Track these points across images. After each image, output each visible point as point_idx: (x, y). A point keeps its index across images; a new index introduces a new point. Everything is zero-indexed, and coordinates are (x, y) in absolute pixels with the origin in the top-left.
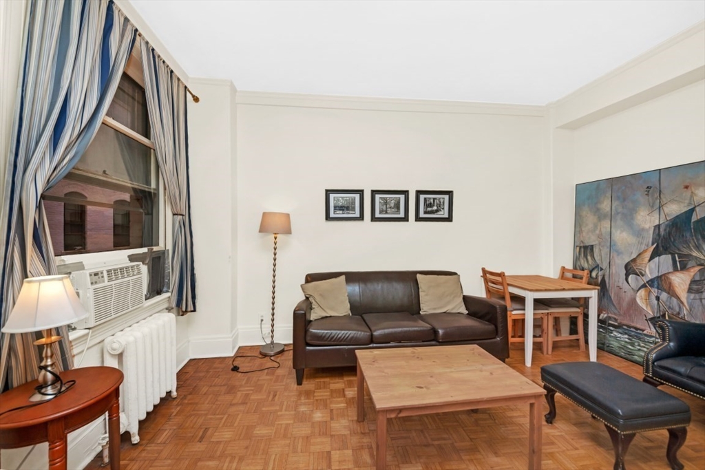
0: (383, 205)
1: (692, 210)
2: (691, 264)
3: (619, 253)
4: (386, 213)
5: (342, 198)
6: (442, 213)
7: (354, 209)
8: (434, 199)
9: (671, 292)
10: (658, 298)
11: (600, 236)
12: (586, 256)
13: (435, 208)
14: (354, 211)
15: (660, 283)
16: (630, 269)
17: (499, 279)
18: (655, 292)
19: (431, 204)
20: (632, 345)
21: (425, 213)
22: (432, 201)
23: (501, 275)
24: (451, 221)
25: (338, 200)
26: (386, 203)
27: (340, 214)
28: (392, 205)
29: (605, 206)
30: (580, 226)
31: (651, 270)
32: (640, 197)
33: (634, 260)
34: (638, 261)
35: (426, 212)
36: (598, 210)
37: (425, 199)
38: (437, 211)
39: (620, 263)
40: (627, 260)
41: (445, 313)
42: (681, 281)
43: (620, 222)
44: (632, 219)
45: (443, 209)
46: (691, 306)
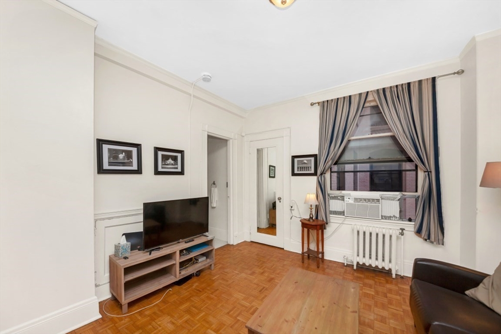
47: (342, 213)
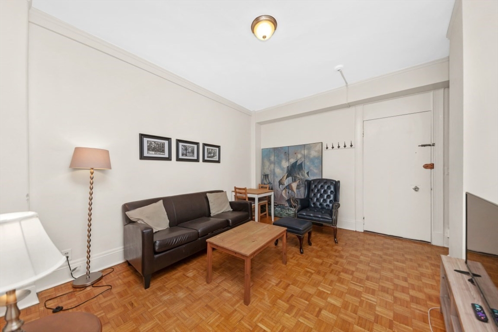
0: (184, 150)
1: (297, 161)
2: (297, 179)
3: (277, 177)
4: (186, 155)
5: (155, 142)
7: (163, 151)
8: (212, 149)
9: (292, 190)
10: (288, 193)
11: (270, 171)
12: (266, 179)
13: (212, 155)
14: (164, 152)
15: (289, 187)
16: (280, 183)
17: (244, 191)
18: (287, 190)
19: (210, 152)
20: (282, 211)
23: (245, 189)
24: (220, 163)
25: (151, 144)
26: (186, 149)
27: (152, 154)
28: (190, 151)
29: (272, 158)
30: (264, 166)
31: (286, 182)
32: (283, 156)
33: (281, 180)
34: (283, 180)
35: (208, 157)
36: (270, 160)
37: (208, 149)
38: (213, 156)
39: (277, 180)
40: (279, 179)
41: (223, 212)
42: (294, 185)
43: (277, 165)
44: (281, 164)
45: (216, 156)
46: (297, 194)
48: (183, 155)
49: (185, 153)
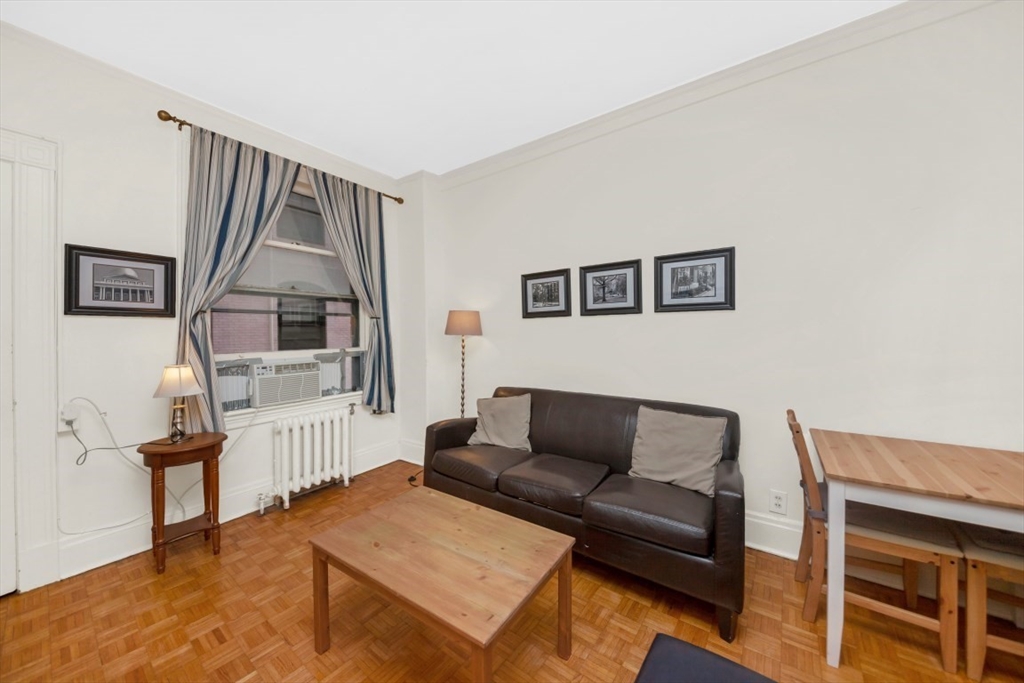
0: (599, 289)
4: (604, 300)
5: (543, 284)
6: (711, 293)
8: (692, 269)
13: (695, 285)
14: (558, 301)
19: (685, 278)
21: (675, 295)
22: (688, 273)
24: (732, 307)
26: (603, 286)
27: (541, 307)
28: (614, 288)
35: (677, 295)
37: (673, 270)
38: (699, 291)
41: (669, 483)
45: (714, 285)
47: (247, 403)
48: (595, 300)
49: (601, 295)
